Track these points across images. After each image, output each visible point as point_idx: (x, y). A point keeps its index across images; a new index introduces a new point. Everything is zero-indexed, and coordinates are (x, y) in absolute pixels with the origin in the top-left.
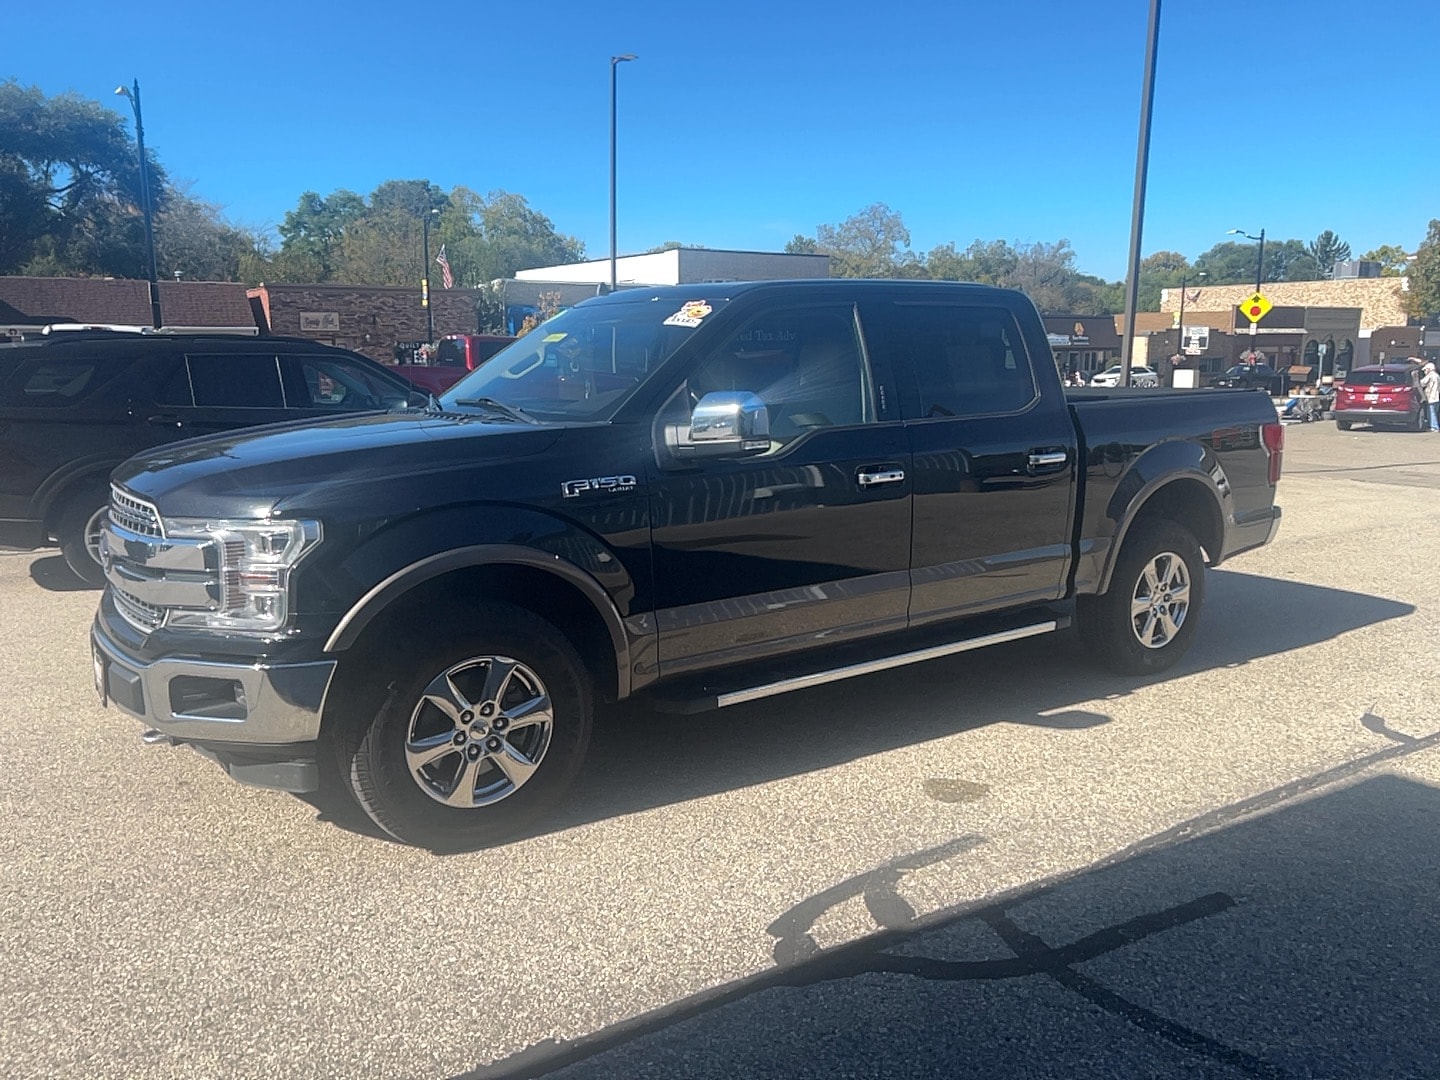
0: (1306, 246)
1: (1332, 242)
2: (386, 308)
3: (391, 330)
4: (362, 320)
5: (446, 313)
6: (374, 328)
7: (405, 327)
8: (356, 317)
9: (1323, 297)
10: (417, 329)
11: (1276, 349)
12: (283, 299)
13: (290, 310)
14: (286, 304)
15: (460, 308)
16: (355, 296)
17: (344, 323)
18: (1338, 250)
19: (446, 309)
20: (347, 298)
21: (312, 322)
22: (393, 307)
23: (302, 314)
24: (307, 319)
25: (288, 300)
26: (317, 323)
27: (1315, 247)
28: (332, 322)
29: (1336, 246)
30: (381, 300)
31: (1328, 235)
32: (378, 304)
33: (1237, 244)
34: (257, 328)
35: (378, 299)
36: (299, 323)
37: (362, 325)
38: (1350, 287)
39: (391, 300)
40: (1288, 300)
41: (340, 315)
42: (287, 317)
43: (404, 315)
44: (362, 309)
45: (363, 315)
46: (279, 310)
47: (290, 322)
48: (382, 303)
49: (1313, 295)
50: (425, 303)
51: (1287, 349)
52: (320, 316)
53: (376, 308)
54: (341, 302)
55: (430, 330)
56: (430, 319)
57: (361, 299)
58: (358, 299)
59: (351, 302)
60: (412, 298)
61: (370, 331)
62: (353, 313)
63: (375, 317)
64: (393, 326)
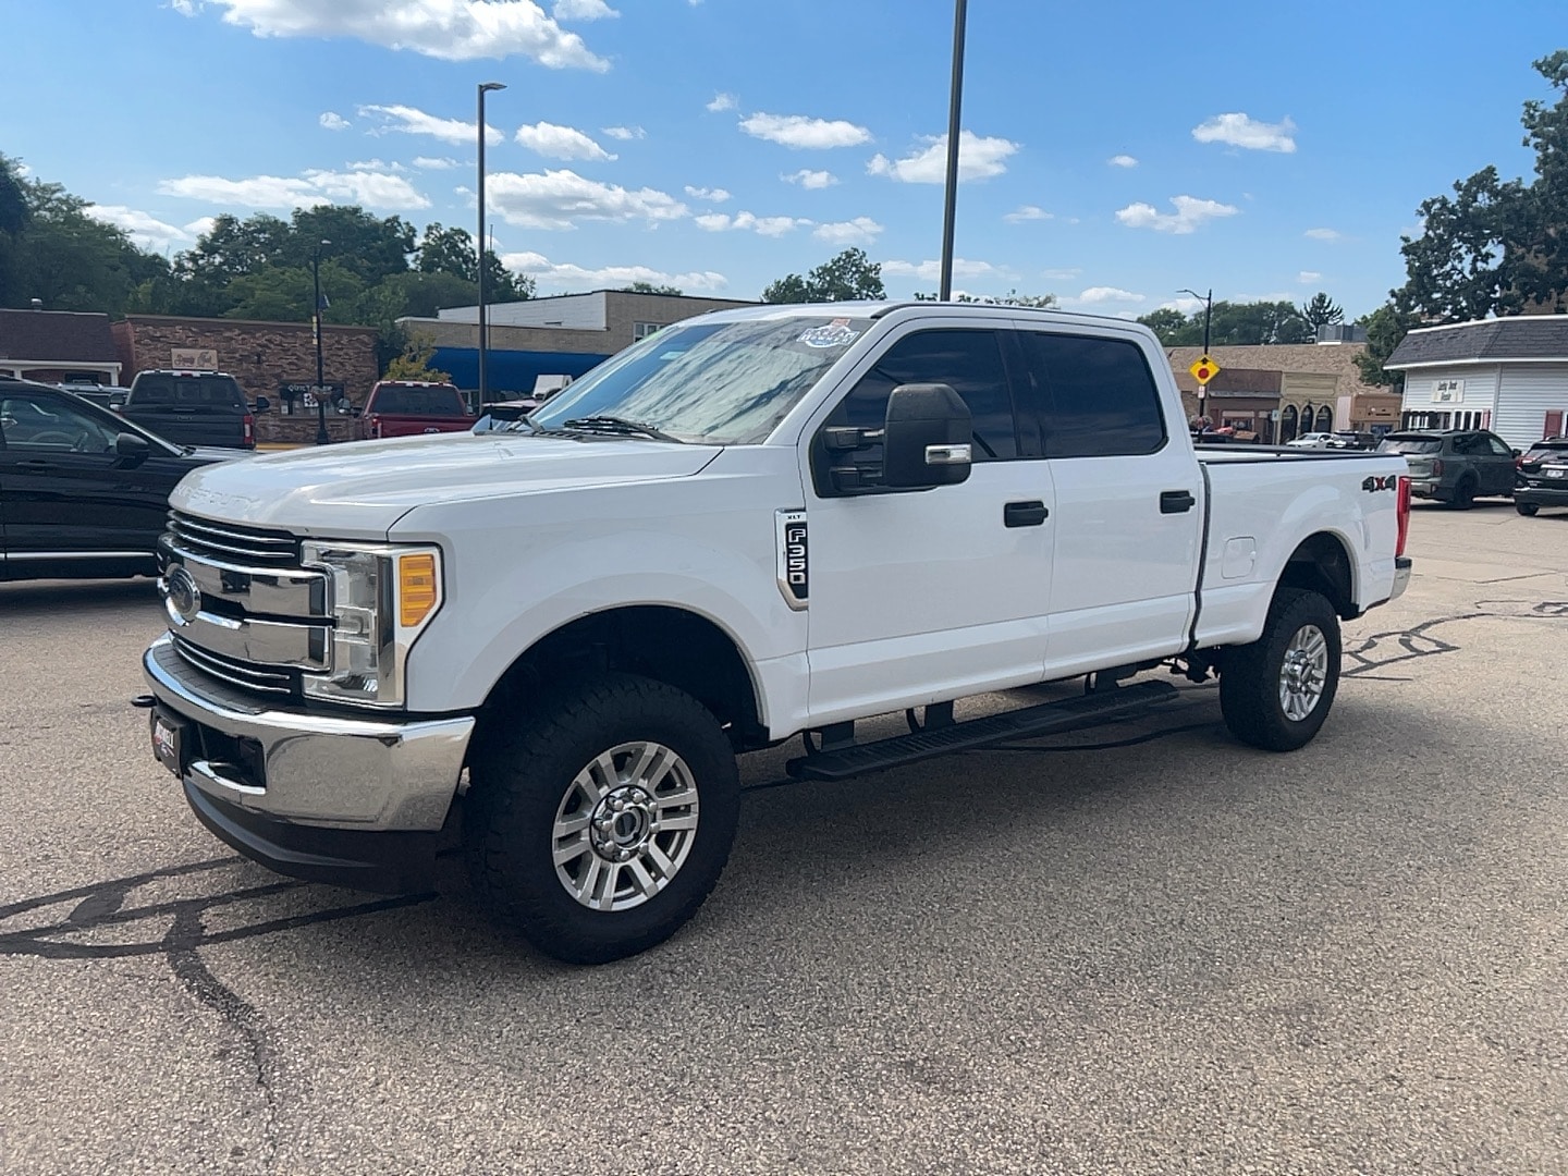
0: (1299, 308)
1: (1326, 305)
2: (272, 346)
3: (278, 371)
4: (243, 359)
5: (341, 353)
6: (258, 368)
7: (292, 367)
8: (237, 355)
9: (1306, 360)
10: (307, 369)
11: (1252, 414)
12: (151, 333)
13: (159, 345)
14: (153, 338)
15: (357, 348)
16: (237, 332)
17: (224, 362)
18: (1331, 313)
19: (342, 349)
20: (227, 334)
21: (185, 360)
22: (280, 345)
23: (173, 350)
24: (179, 356)
25: (158, 334)
26: (191, 361)
27: (1309, 310)
28: (209, 360)
29: (1330, 309)
30: (267, 337)
31: (1322, 298)
32: (263, 341)
34: (120, 364)
35: (263, 336)
36: (170, 360)
37: (245, 365)
38: (1333, 352)
39: (278, 338)
40: (1272, 364)
41: (219, 352)
42: (156, 354)
43: (292, 355)
44: (244, 347)
45: (246, 353)
46: (146, 345)
47: (159, 359)
48: (268, 340)
49: (1297, 359)
50: (315, 342)
51: (1263, 415)
52: (195, 353)
53: (259, 345)
54: (219, 338)
55: (320, 370)
56: (320, 359)
57: (244, 336)
58: (239, 335)
59: (232, 339)
60: (303, 335)
61: (254, 371)
62: (234, 351)
63: (259, 356)
64: (281, 366)
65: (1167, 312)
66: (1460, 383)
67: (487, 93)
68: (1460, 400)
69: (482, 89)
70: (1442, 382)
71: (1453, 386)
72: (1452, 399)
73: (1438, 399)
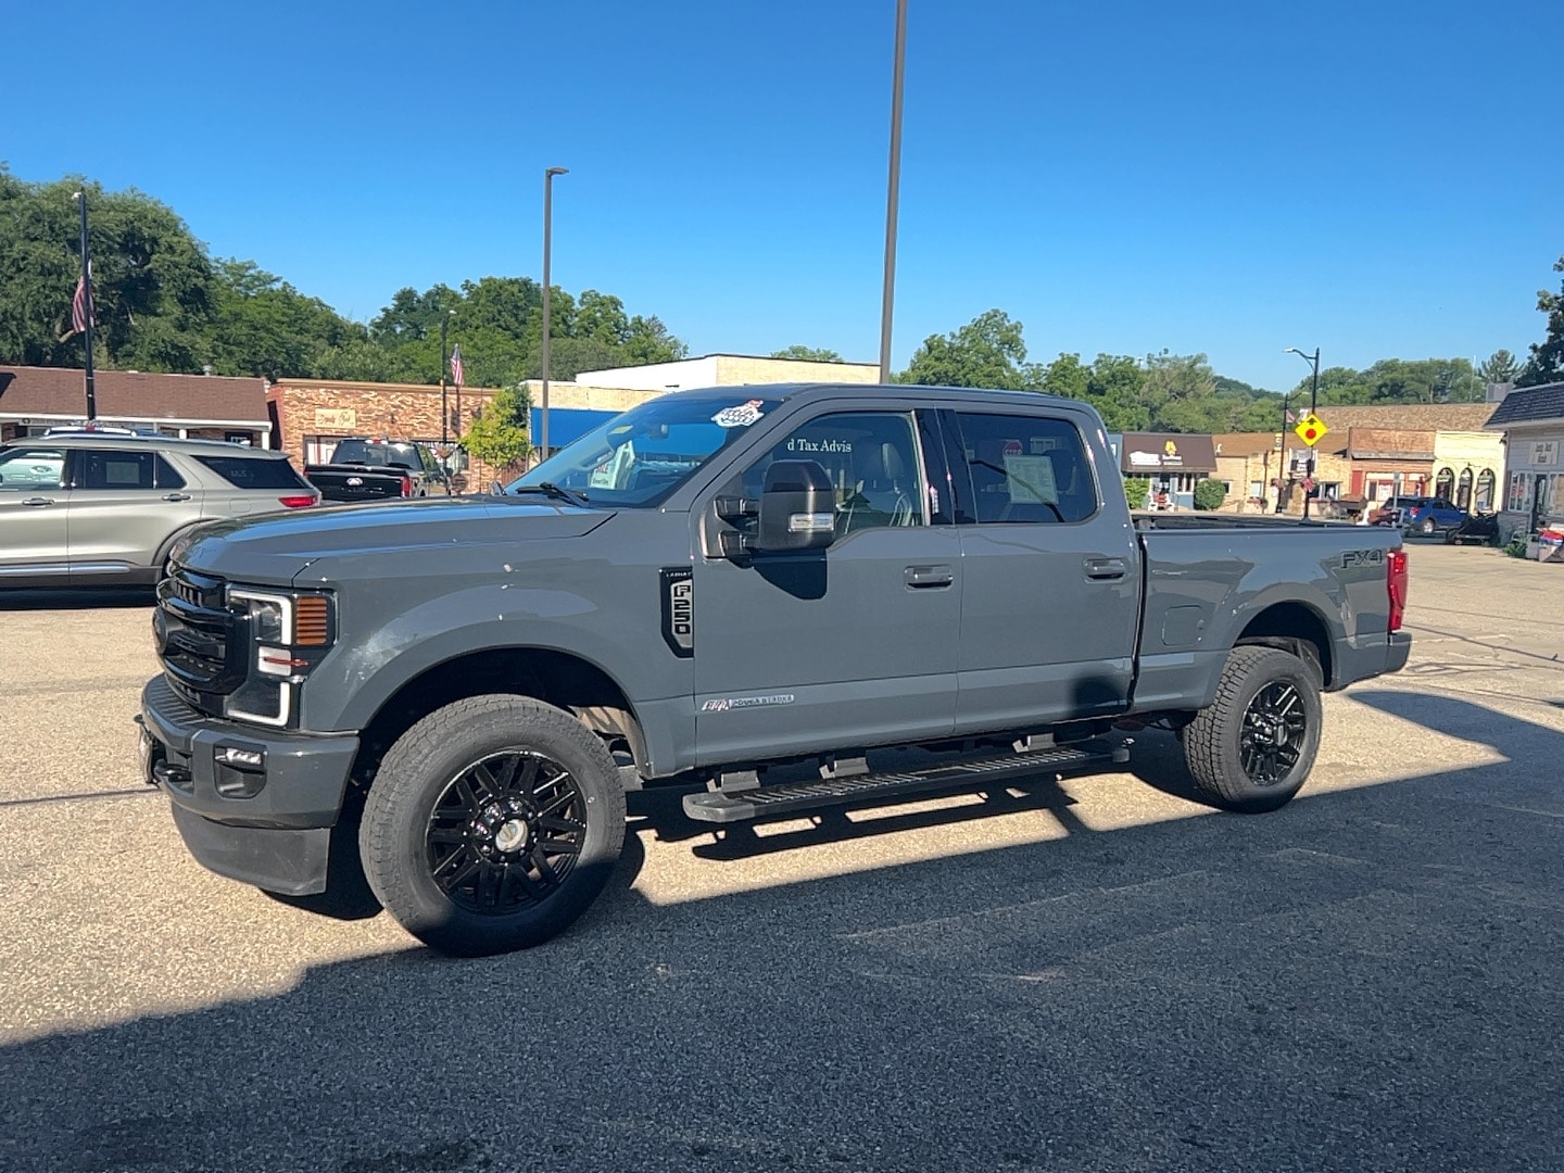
2: (405, 407)
3: (409, 429)
4: (378, 418)
6: (391, 427)
8: (373, 415)
9: (1473, 421)
12: (299, 396)
13: (305, 406)
14: (300, 400)
16: (374, 393)
17: (361, 421)
18: (1513, 371)
20: (365, 396)
21: (327, 420)
22: (412, 406)
23: (317, 410)
24: (322, 416)
25: (304, 396)
26: (333, 420)
27: (1488, 368)
28: (348, 420)
29: (1512, 367)
30: (400, 399)
31: (1505, 356)
32: (397, 402)
34: (270, 424)
35: (397, 397)
36: (315, 420)
37: (379, 423)
39: (411, 399)
41: (357, 412)
42: (301, 413)
43: (424, 414)
44: (380, 408)
45: (381, 413)
46: (294, 406)
47: (305, 419)
48: (401, 402)
50: (442, 403)
51: (1415, 476)
52: (337, 413)
53: (393, 406)
54: (357, 399)
55: (445, 430)
56: (445, 419)
57: (380, 398)
58: (375, 396)
59: (369, 400)
60: (433, 397)
61: (387, 429)
62: (371, 411)
63: (392, 415)
64: (412, 425)
66: (1555, 444)
67: (553, 177)
68: (1555, 462)
69: (549, 174)
70: (1539, 444)
71: (1548, 448)
72: (1548, 462)
73: (1536, 462)
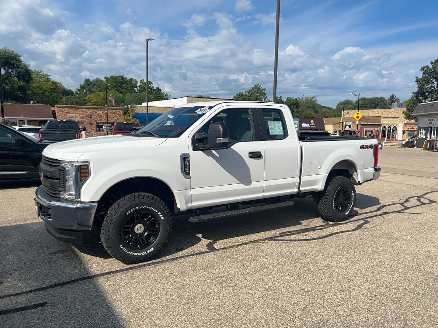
0: (386, 98)
1: (394, 98)
2: (94, 113)
3: (96, 120)
5: (113, 115)
6: (91, 119)
7: (100, 119)
8: (85, 115)
9: (389, 113)
10: (104, 119)
11: (373, 129)
13: (64, 113)
14: (62, 111)
15: (118, 113)
17: (81, 117)
18: (396, 100)
19: (114, 114)
21: (71, 117)
22: (97, 113)
23: (68, 114)
24: (69, 116)
25: (64, 110)
26: (73, 117)
27: (389, 99)
28: (78, 117)
29: (395, 99)
30: (93, 110)
31: (393, 95)
32: (92, 112)
33: (366, 97)
34: (53, 118)
35: (92, 110)
36: (67, 117)
37: (87, 118)
38: (397, 111)
39: (96, 111)
40: (379, 114)
41: (80, 115)
43: (100, 115)
44: (87, 113)
45: (87, 115)
46: (61, 113)
47: (64, 117)
49: (386, 113)
50: (106, 111)
51: (376, 129)
52: (74, 115)
53: (91, 113)
54: (80, 111)
55: (107, 120)
56: (107, 116)
57: (87, 110)
58: (85, 110)
59: (83, 111)
60: (103, 110)
61: (89, 120)
63: (91, 115)
64: (97, 118)
65: (348, 100)
66: (435, 119)
68: (435, 124)
69: (148, 40)
70: (429, 119)
71: (433, 120)
72: (432, 124)
73: (428, 124)
